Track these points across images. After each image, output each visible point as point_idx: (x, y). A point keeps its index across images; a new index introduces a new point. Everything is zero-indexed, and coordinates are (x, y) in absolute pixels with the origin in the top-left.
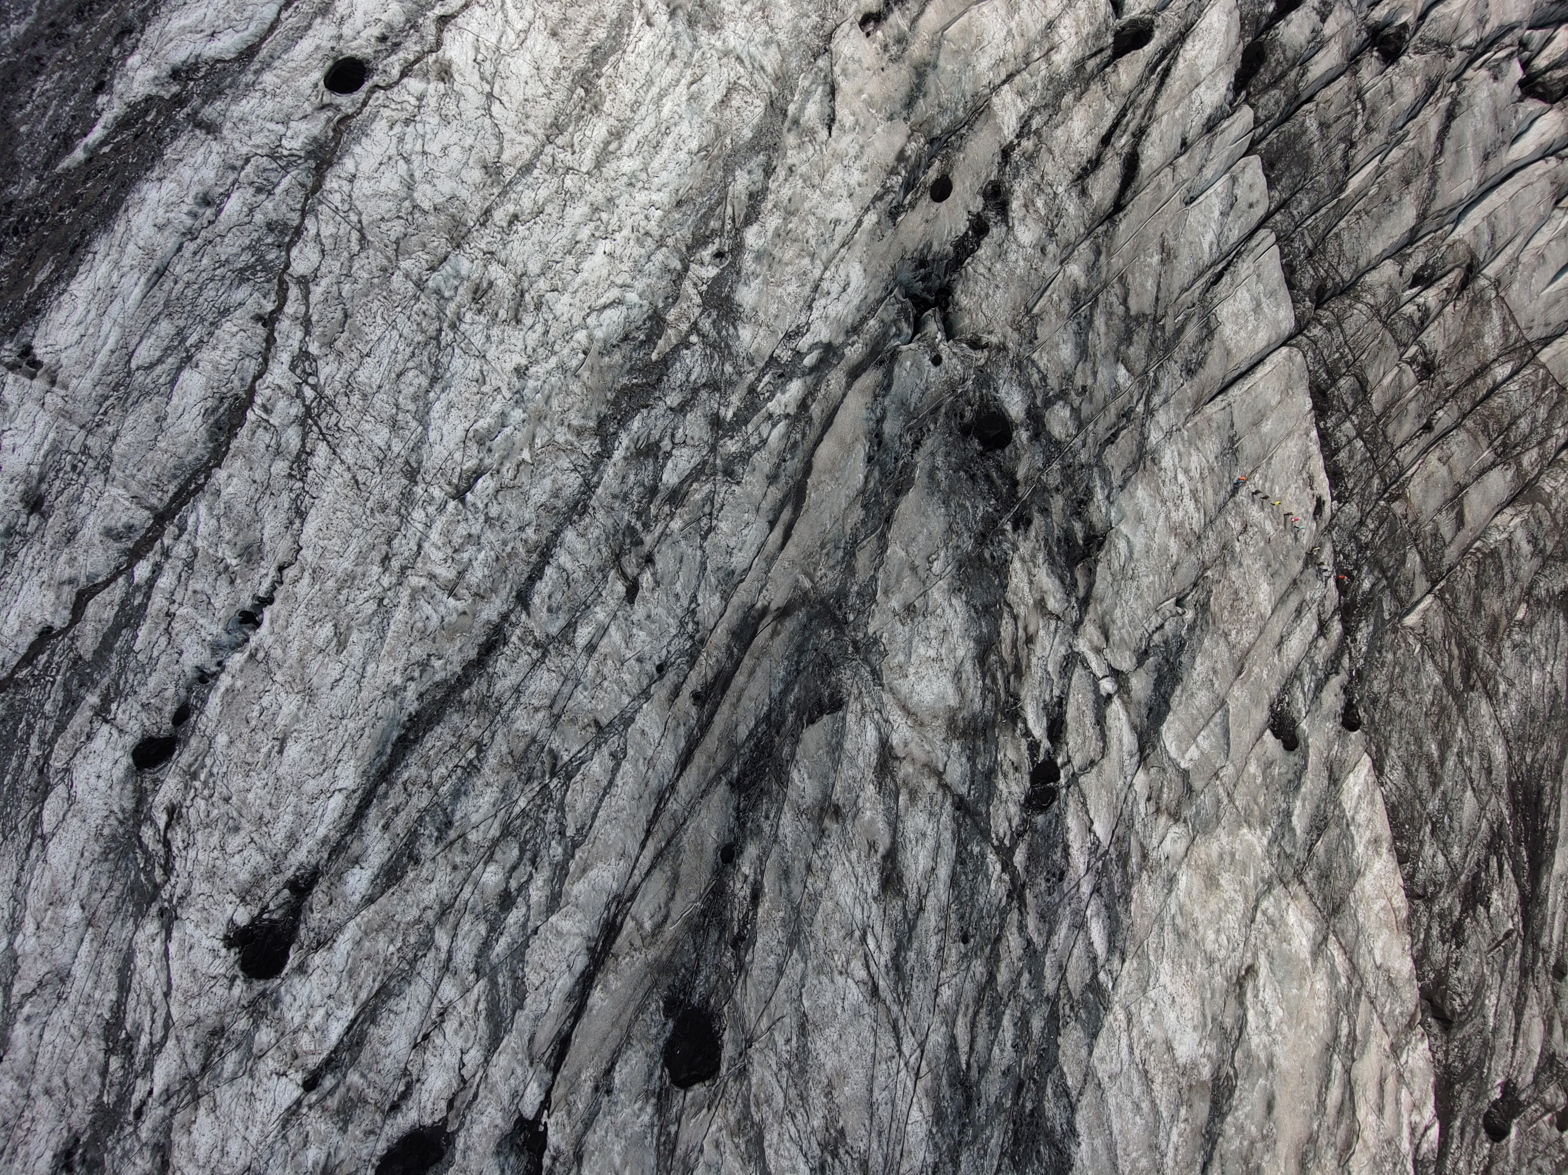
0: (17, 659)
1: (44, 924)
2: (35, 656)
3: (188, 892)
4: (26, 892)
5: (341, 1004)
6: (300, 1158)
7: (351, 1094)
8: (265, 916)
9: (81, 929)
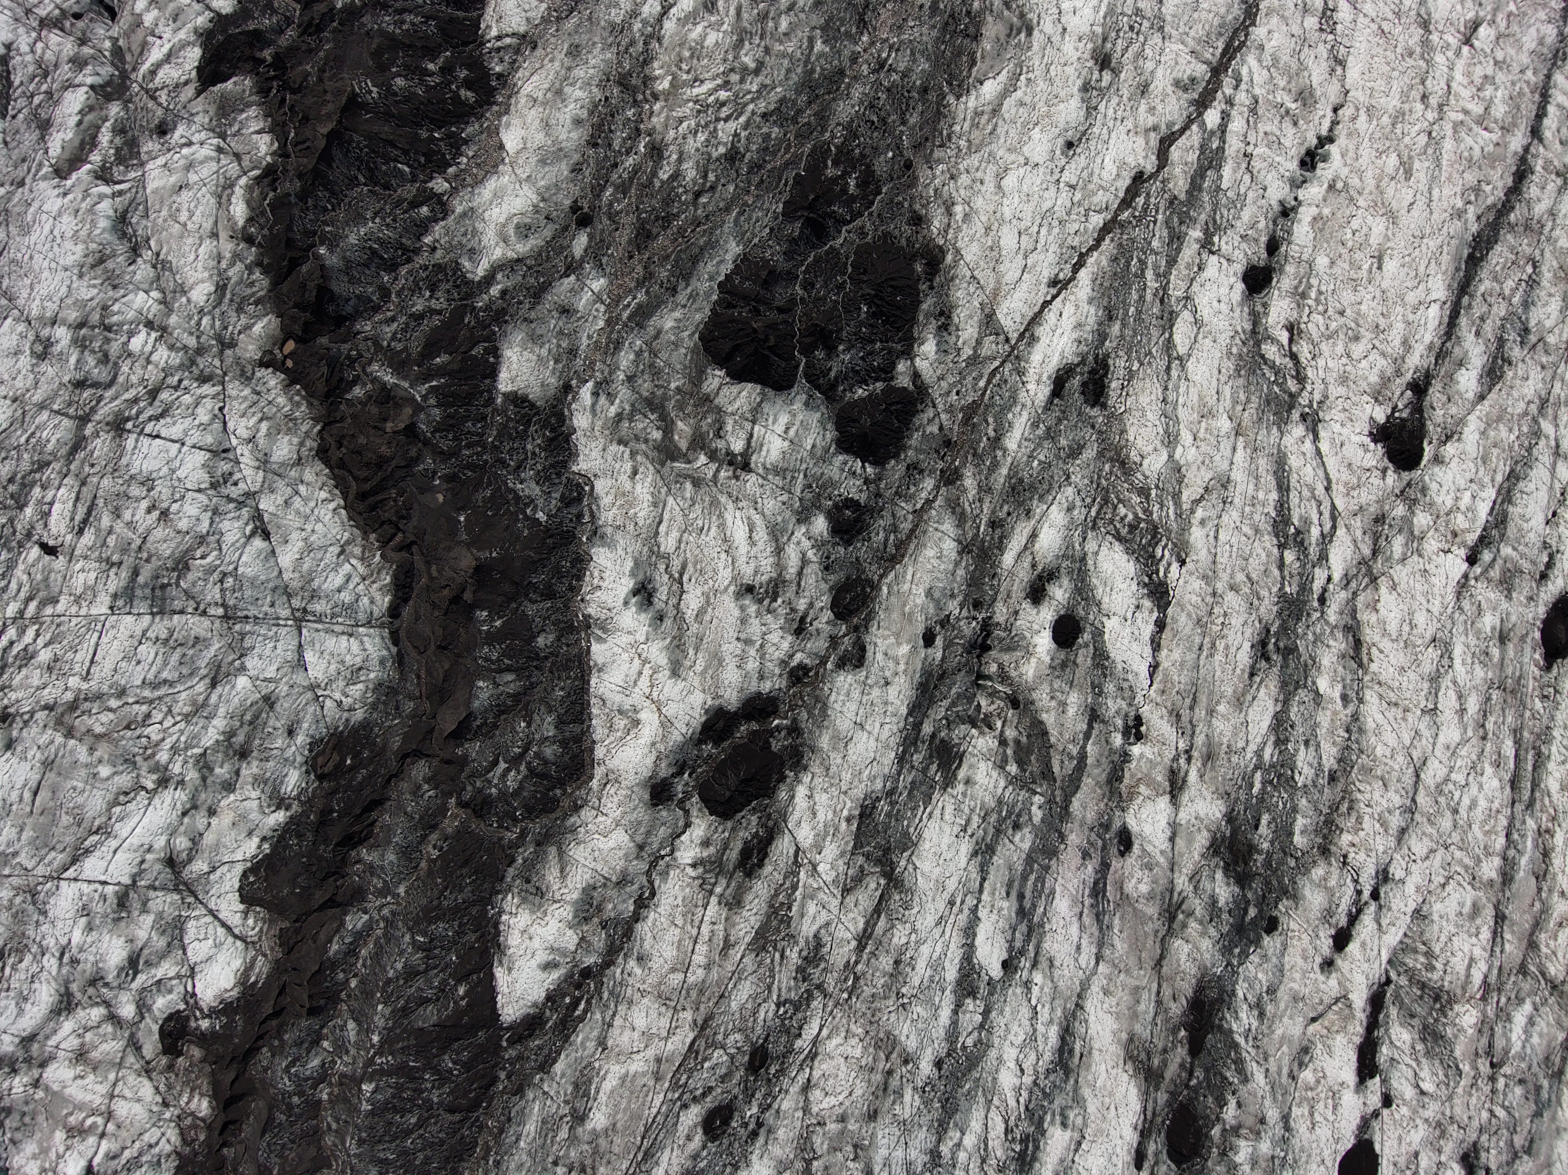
0: (1118, 201)
1: (1201, 435)
2: (1133, 198)
3: (1326, 397)
4: (1175, 409)
5: (1483, 487)
6: (1480, 625)
7: (1509, 565)
8: (1397, 415)
9: (1232, 438)
